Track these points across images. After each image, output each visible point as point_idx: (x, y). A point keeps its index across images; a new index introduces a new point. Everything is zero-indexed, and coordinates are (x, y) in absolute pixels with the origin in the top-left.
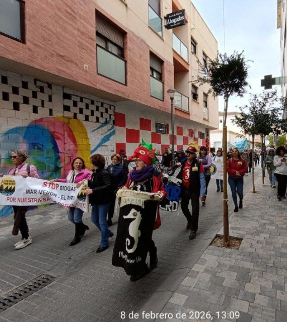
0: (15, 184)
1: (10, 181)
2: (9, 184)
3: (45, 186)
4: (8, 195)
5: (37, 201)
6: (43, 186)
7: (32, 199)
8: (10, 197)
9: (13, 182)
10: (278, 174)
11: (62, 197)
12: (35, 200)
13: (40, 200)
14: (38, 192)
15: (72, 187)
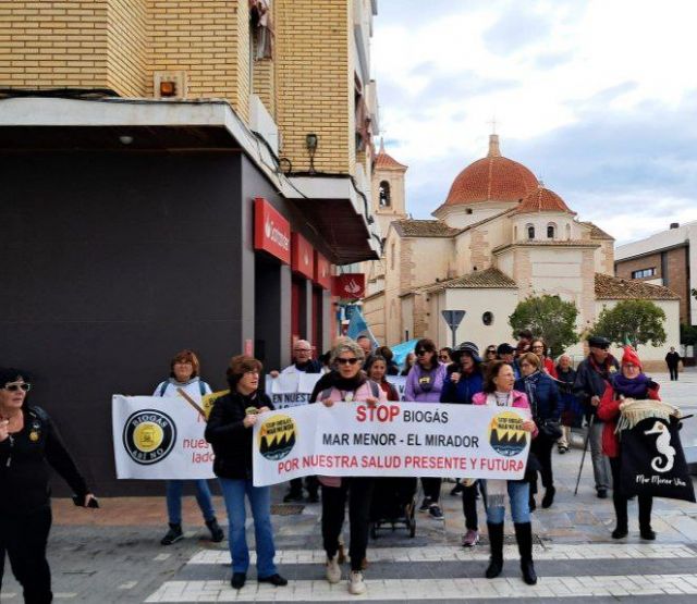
0: (292, 427)
1: (280, 423)
2: (279, 430)
3: (361, 417)
4: (278, 459)
5: (349, 462)
6: (359, 419)
7: (337, 458)
8: (284, 460)
9: (287, 425)
11: (409, 439)
12: (343, 462)
13: (354, 463)
14: (351, 440)
15: (437, 414)
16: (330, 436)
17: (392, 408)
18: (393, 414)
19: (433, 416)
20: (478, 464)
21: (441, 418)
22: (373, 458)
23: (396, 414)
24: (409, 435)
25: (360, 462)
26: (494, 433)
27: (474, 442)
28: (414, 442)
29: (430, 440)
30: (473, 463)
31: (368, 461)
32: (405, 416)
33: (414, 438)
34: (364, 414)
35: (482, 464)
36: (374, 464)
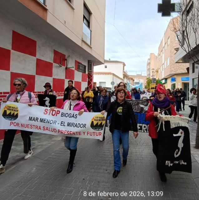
1: (14, 108)
3: (46, 113)
4: (11, 120)
5: (38, 128)
6: (44, 113)
7: (34, 126)
9: (16, 109)
10: (192, 106)
11: (61, 123)
12: (36, 127)
13: (40, 128)
14: (39, 120)
15: (73, 115)
16: (32, 117)
17: (58, 111)
18: (57, 113)
19: (72, 115)
20: (86, 133)
21: (75, 116)
22: (47, 127)
23: (59, 113)
24: (62, 122)
25: (42, 128)
26: (92, 122)
27: (84, 126)
28: (63, 125)
29: (69, 125)
30: (84, 133)
31: (46, 128)
32: (62, 114)
33: (63, 123)
34: (47, 112)
35: (88, 134)
36: (48, 130)
